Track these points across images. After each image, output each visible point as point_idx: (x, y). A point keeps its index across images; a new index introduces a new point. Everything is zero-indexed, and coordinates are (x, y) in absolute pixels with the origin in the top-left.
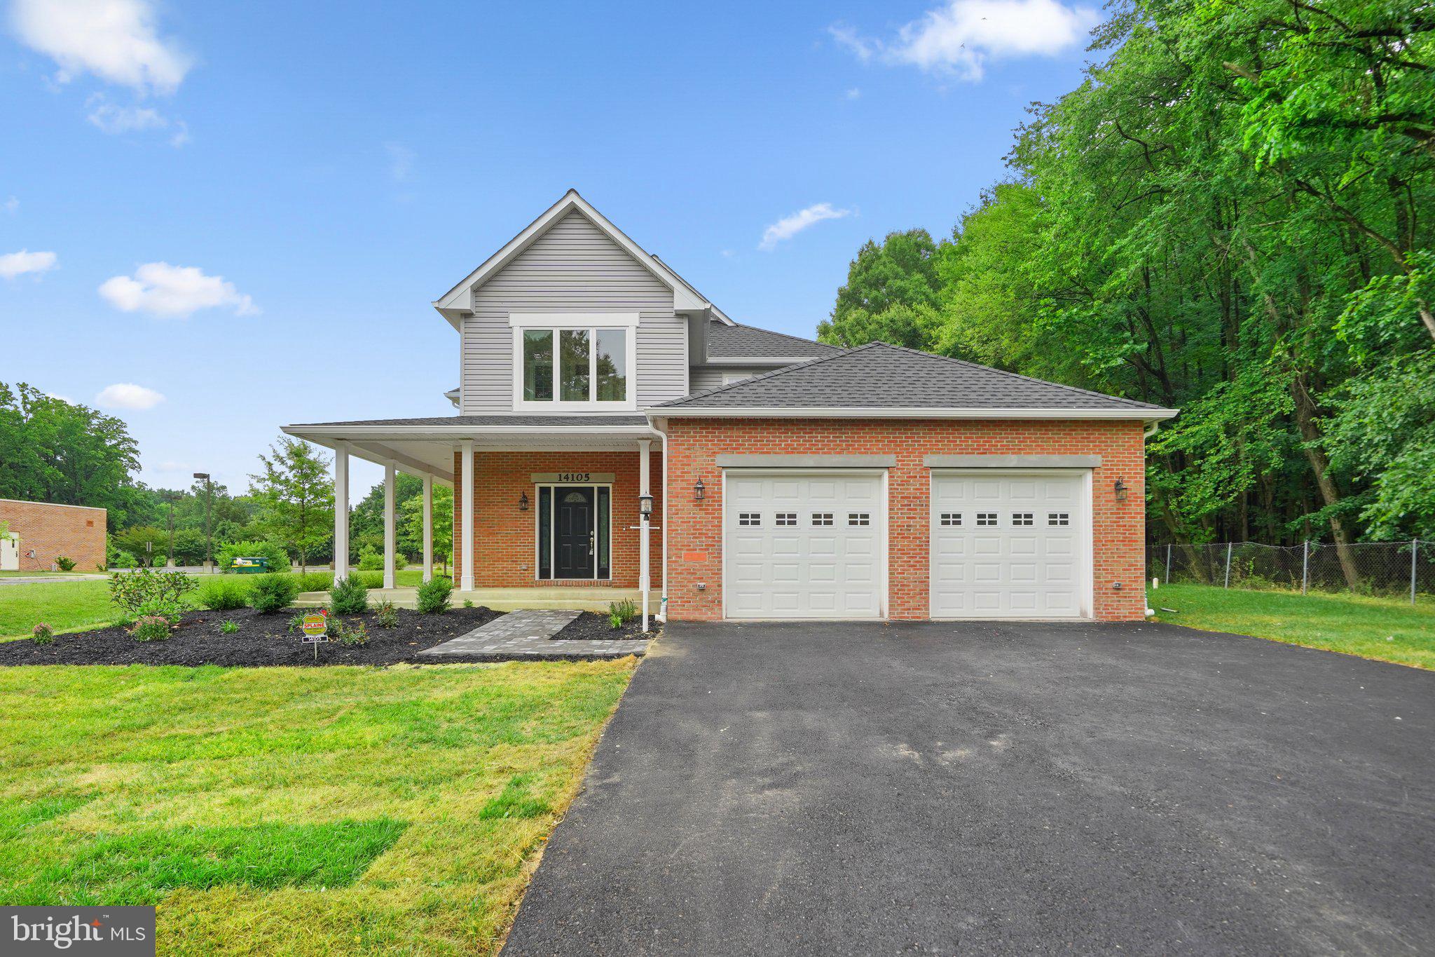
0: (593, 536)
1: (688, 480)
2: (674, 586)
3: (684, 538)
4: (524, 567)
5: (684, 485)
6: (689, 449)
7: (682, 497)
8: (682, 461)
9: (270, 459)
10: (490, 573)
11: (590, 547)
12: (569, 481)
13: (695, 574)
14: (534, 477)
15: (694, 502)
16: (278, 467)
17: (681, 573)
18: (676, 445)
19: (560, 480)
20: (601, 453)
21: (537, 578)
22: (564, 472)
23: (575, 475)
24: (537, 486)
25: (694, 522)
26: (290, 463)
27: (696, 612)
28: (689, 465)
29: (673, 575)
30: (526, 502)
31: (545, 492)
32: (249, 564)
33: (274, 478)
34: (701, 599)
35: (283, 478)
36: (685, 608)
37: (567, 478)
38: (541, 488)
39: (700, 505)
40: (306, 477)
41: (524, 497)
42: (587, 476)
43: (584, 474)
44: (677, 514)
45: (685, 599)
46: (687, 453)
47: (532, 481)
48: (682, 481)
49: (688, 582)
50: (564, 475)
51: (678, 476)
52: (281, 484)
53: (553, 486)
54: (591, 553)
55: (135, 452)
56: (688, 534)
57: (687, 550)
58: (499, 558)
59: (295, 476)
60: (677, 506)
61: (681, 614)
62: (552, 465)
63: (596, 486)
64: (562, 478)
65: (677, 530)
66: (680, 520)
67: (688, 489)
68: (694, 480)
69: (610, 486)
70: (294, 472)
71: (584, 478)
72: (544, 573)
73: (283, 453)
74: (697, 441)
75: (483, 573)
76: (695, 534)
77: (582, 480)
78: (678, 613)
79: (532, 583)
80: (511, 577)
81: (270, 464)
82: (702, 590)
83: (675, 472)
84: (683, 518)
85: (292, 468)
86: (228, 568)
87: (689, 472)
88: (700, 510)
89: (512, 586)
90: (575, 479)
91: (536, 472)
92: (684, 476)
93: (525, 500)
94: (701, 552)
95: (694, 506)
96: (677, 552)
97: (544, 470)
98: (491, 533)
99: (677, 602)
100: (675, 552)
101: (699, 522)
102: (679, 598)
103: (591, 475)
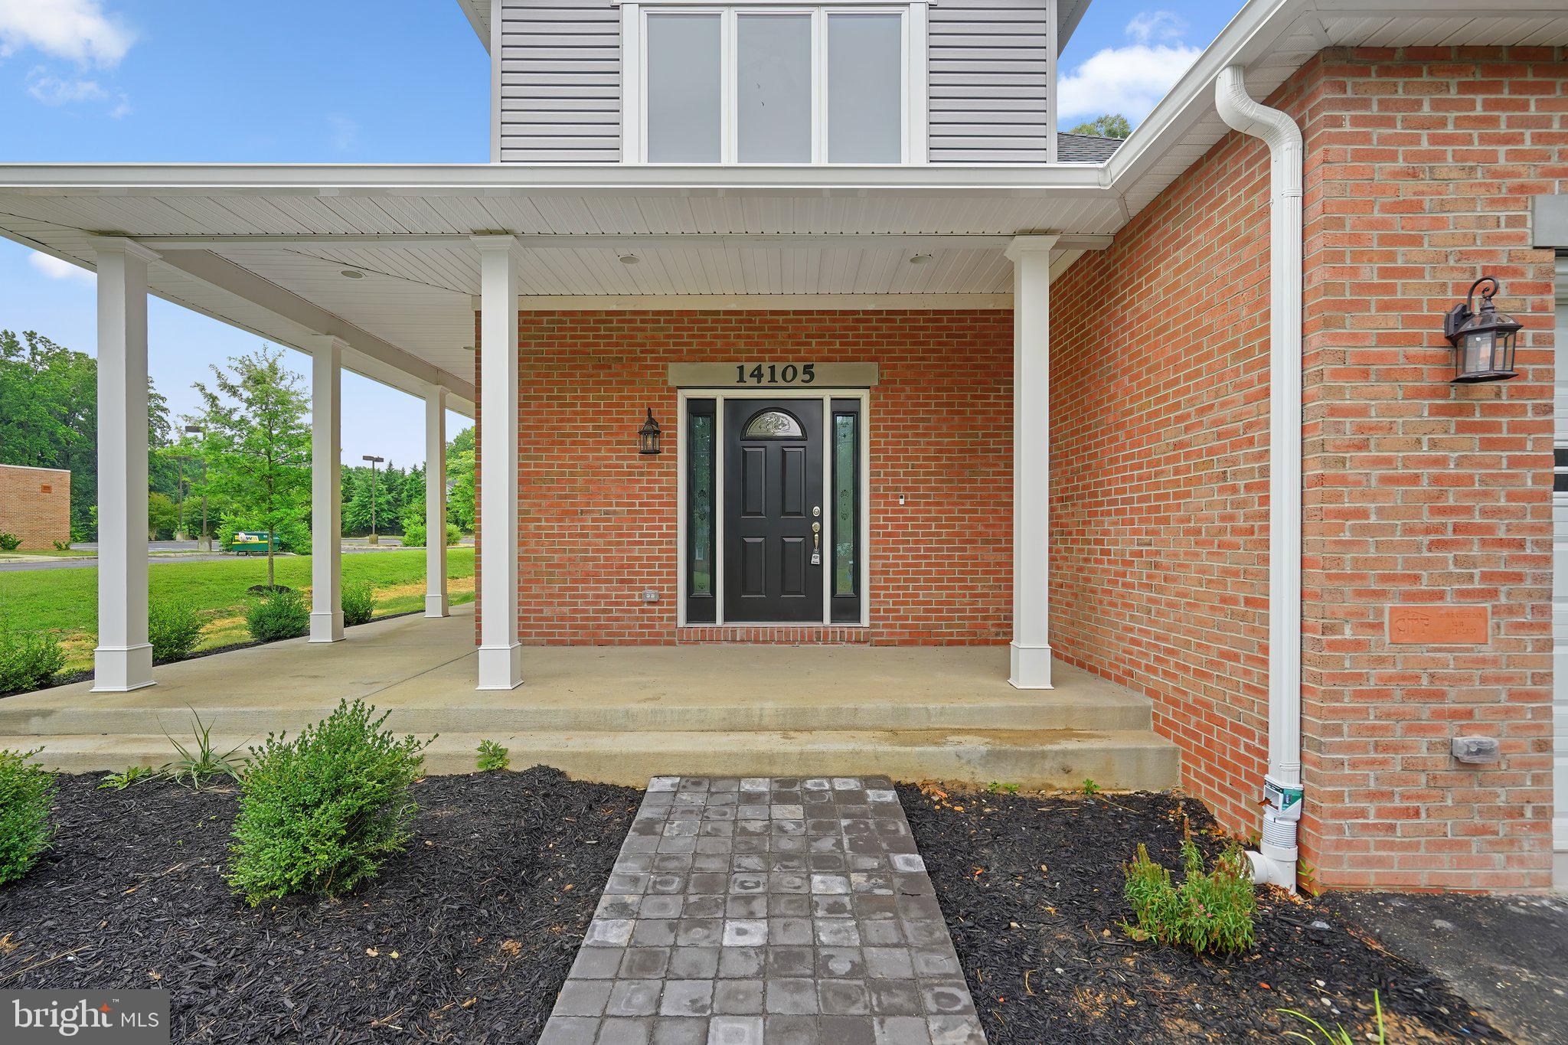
0: (820, 519)
1: (1406, 305)
2: (1350, 748)
3: (1392, 546)
4: (651, 596)
5: (1394, 322)
6: (1414, 175)
7: (1386, 376)
8: (1383, 224)
9: (213, 388)
10: (566, 609)
11: (811, 544)
12: (765, 381)
13: (1440, 695)
14: (675, 372)
15: (1434, 393)
16: (226, 401)
17: (1380, 694)
18: (1358, 156)
19: (741, 380)
20: (844, 313)
21: (681, 622)
22: (749, 360)
23: (780, 367)
24: (682, 396)
25: (1436, 480)
26: (246, 394)
27: (1445, 856)
28: (1416, 241)
29: (1347, 703)
30: (656, 433)
31: (700, 409)
32: (255, 540)
33: (221, 417)
34: (1462, 802)
35: (236, 417)
36: (1398, 837)
37: (758, 374)
38: (691, 402)
39: (1460, 410)
40: (271, 417)
41: (651, 421)
42: (808, 369)
43: (800, 366)
44: (1363, 446)
45: (1397, 803)
46: (1407, 189)
47: (672, 383)
48: (1385, 307)
49: (1409, 730)
50: (750, 367)
51: (1370, 288)
52: (231, 428)
53: (720, 396)
54: (815, 560)
55: (164, 410)
56: (1409, 531)
57: (1409, 596)
58: (588, 574)
59: (256, 415)
60: (1363, 412)
61: (1381, 862)
62: (719, 343)
63: (827, 395)
64: (746, 377)
65: (1363, 514)
66: (1376, 473)
67: (1413, 340)
68: (1433, 305)
69: (864, 396)
70: (254, 408)
71: (801, 376)
72: (700, 609)
73: (236, 379)
74: (1448, 140)
75: (547, 612)
76: (1439, 529)
77: (797, 382)
78: (1369, 862)
79: (669, 634)
80: (617, 619)
81: (213, 399)
82: (1467, 765)
83: (1354, 271)
84: (1388, 462)
85: (250, 403)
86: (230, 548)
87: (1418, 273)
88: (1462, 428)
89: (622, 643)
90: (778, 377)
91: (680, 360)
92: (1390, 289)
93: (653, 429)
94: (1468, 604)
95: (1436, 411)
96: (1361, 603)
97: (699, 356)
98: (566, 512)
99: (1362, 813)
100: (1352, 604)
101: (1457, 480)
102: (1372, 796)
103: (818, 368)
